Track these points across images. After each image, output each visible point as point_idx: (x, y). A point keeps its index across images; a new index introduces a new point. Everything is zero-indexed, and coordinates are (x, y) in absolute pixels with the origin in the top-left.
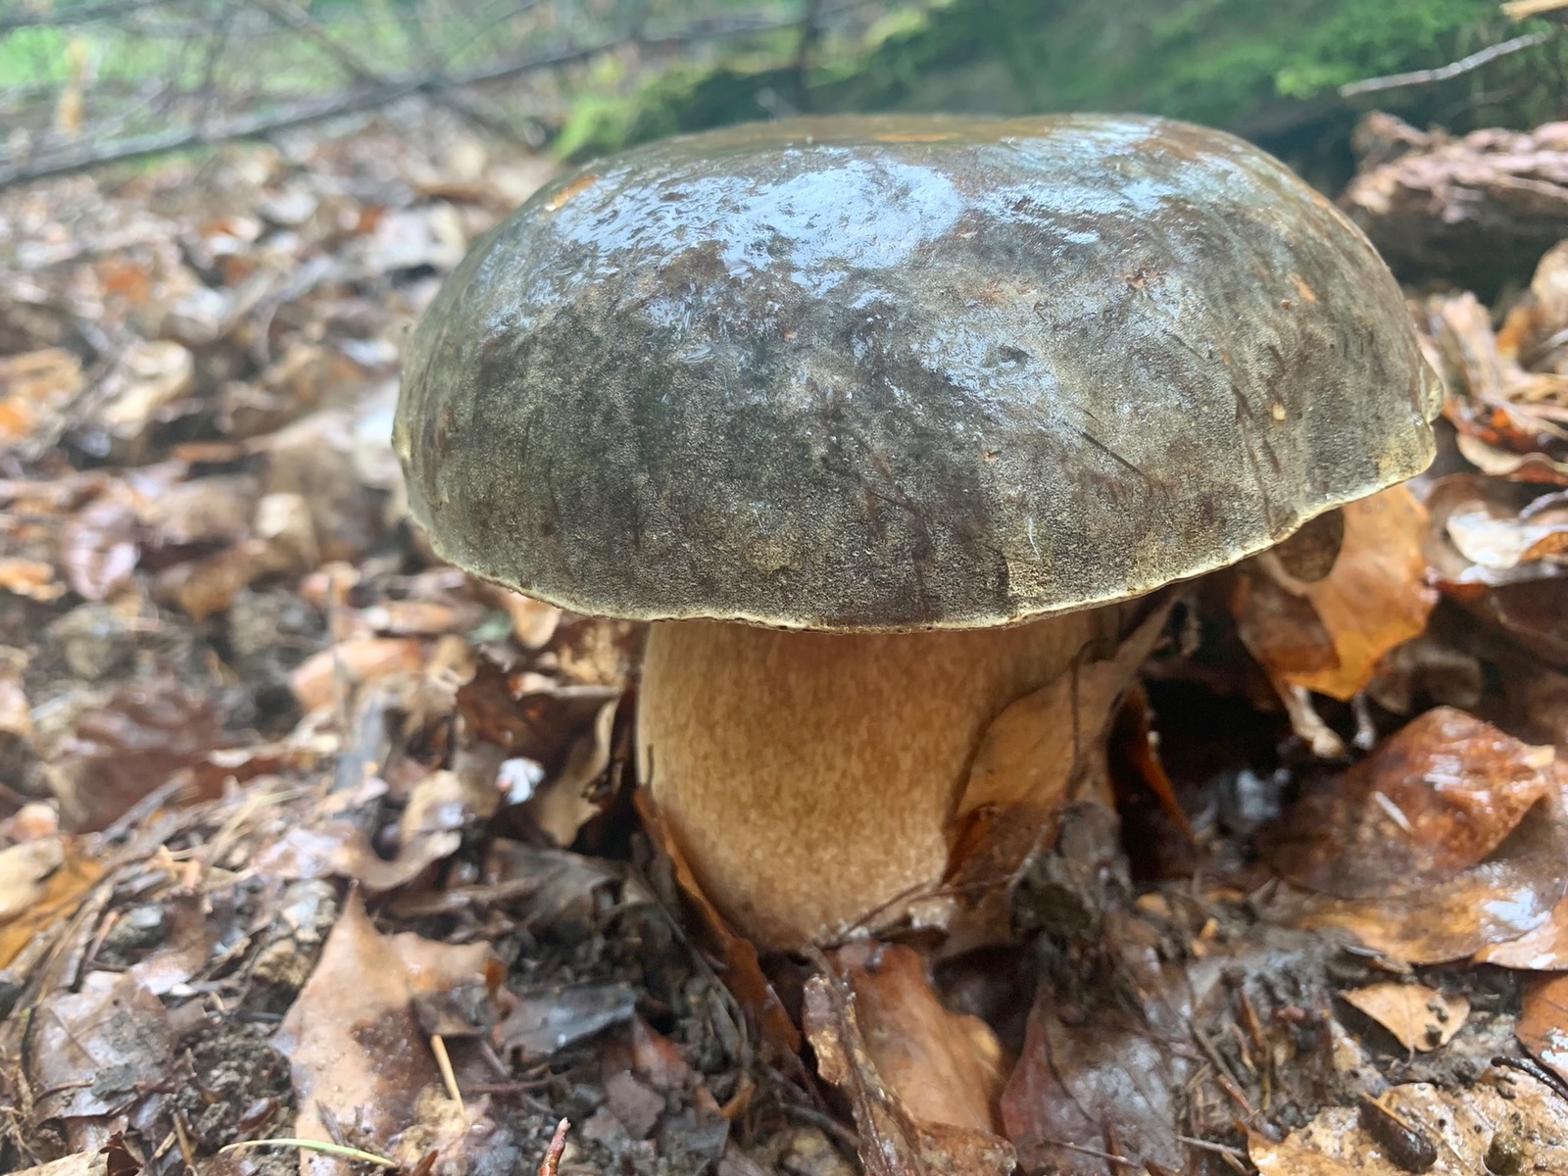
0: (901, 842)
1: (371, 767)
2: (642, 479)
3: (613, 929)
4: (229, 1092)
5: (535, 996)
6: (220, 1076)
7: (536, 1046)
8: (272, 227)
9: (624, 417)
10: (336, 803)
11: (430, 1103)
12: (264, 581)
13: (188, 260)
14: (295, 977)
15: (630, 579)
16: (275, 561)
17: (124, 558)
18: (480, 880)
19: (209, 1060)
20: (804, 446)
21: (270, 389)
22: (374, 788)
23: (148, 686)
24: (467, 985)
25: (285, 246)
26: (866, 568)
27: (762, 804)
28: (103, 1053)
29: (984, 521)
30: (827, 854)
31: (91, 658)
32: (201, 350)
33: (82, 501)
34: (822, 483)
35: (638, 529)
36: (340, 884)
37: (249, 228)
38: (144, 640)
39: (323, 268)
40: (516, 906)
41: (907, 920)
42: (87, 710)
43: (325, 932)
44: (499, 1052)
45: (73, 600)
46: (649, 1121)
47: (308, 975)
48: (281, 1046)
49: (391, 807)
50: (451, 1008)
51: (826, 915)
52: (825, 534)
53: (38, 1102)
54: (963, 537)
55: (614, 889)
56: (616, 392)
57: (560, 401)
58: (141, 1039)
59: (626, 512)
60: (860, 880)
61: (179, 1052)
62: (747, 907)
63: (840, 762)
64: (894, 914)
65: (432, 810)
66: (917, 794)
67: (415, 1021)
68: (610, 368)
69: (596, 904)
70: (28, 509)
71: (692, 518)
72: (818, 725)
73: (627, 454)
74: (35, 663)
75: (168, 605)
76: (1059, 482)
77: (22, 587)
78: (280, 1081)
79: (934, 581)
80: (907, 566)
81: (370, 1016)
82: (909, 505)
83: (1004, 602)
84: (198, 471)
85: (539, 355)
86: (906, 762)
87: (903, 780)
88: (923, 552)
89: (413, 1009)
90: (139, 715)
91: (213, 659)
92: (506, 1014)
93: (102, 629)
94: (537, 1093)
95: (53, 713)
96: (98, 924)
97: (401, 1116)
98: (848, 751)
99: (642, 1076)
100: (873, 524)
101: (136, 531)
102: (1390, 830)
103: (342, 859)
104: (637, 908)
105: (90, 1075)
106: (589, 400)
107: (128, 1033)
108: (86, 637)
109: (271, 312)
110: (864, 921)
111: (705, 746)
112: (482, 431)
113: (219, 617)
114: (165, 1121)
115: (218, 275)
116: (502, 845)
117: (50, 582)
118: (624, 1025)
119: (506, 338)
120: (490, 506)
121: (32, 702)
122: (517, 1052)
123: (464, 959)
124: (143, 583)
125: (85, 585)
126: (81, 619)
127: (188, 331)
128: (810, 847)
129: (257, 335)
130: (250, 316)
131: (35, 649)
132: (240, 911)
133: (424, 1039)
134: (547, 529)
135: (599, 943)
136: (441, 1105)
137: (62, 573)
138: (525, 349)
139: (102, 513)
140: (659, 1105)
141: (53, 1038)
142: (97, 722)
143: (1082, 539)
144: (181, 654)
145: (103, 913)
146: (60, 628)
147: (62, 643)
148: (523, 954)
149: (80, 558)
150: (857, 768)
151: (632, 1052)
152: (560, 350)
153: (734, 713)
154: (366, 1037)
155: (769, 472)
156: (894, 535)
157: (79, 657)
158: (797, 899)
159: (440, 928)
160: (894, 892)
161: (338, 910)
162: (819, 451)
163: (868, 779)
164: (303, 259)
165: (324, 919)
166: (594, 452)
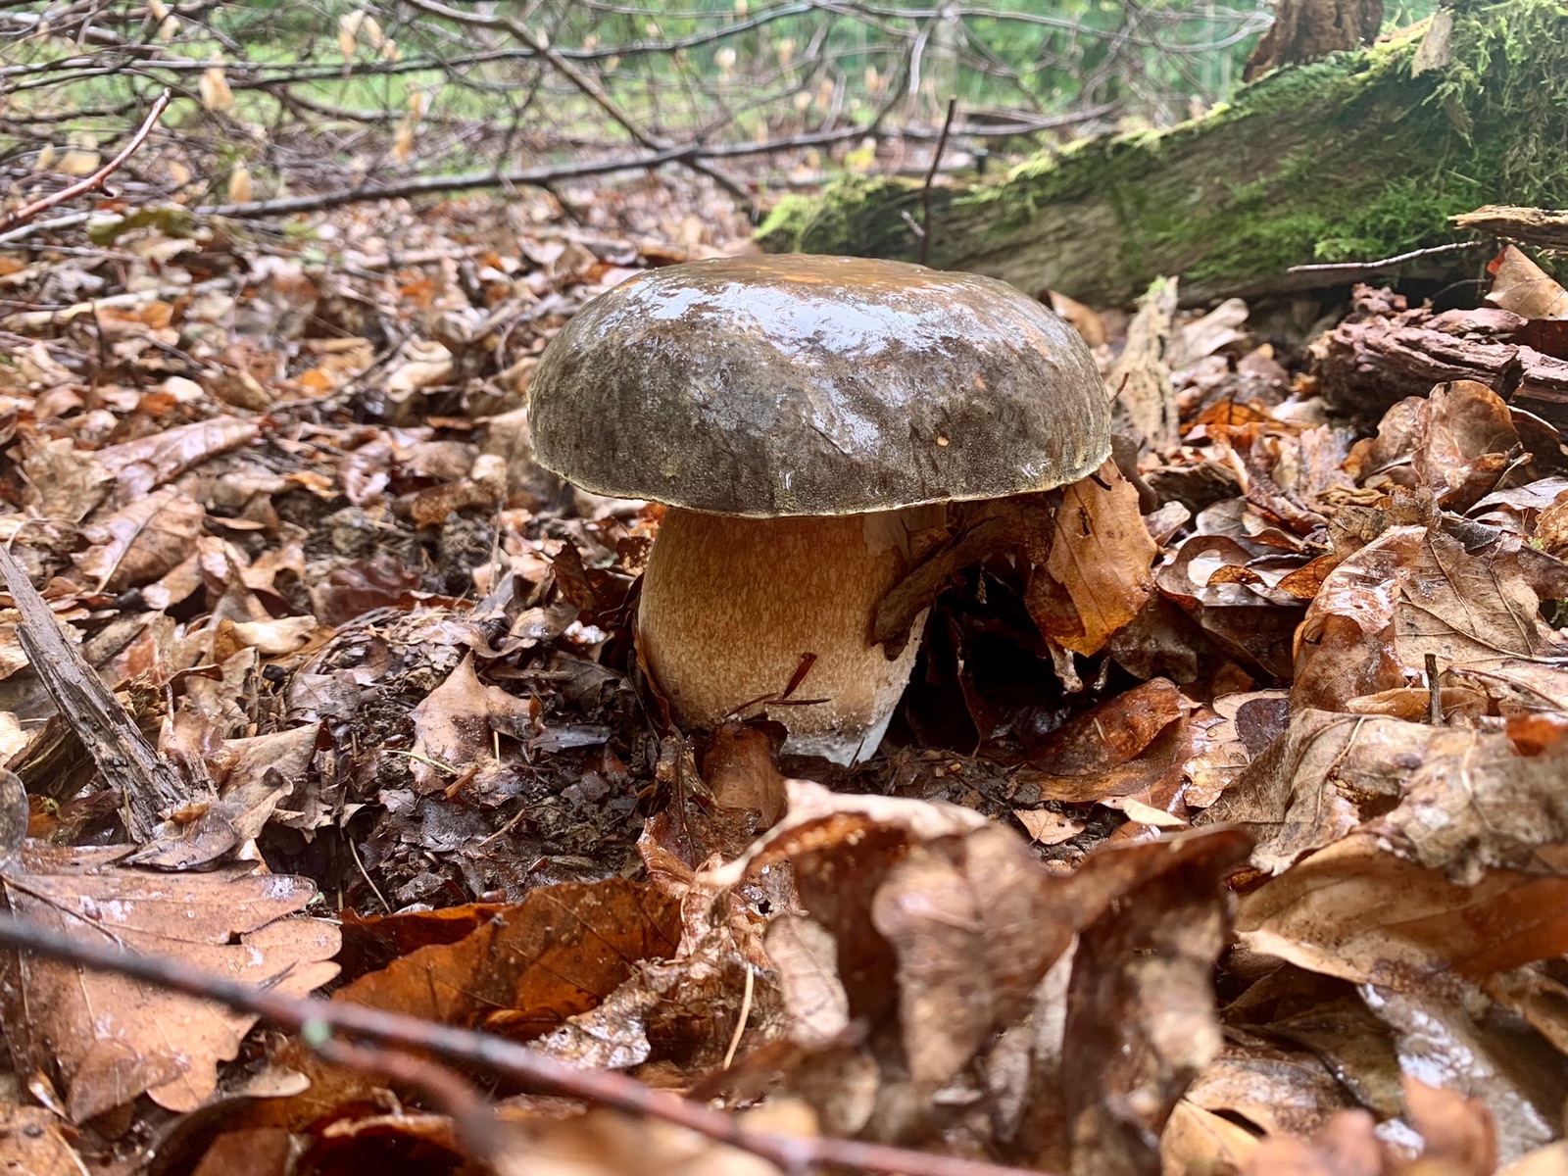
0: (760, 664)
1: (501, 606)
2: (619, 426)
3: (610, 706)
4: (382, 730)
5: (556, 726)
6: (379, 724)
7: (547, 748)
8: (530, 266)
9: (616, 396)
10: (477, 617)
11: (482, 754)
12: (469, 510)
13: (463, 282)
14: (428, 687)
15: (609, 474)
16: (477, 497)
17: (380, 480)
18: (546, 669)
19: (375, 716)
20: (689, 419)
21: (498, 383)
22: (499, 614)
23: (380, 560)
24: (521, 717)
25: (536, 280)
26: (710, 481)
27: (688, 630)
28: (325, 698)
29: (765, 466)
30: (719, 663)
31: (346, 541)
32: (459, 349)
33: (362, 440)
34: (694, 437)
35: (615, 450)
36: (463, 648)
37: (512, 264)
38: (384, 536)
39: (555, 301)
40: (561, 684)
41: (764, 715)
42: (340, 567)
43: (449, 670)
44: (529, 752)
45: (344, 502)
46: (599, 794)
47: (435, 687)
48: (413, 716)
49: (504, 627)
50: (509, 725)
51: (718, 702)
52: (693, 462)
53: (289, 713)
54: (755, 472)
55: (615, 683)
56: (614, 383)
57: (591, 385)
58: (343, 696)
59: (611, 442)
60: (736, 683)
61: (361, 709)
62: (677, 692)
63: (730, 611)
64: (756, 710)
65: (527, 627)
66: (771, 637)
67: (487, 725)
68: (615, 372)
69: (603, 690)
70: (323, 442)
71: (636, 447)
72: (720, 588)
73: (614, 413)
74: (312, 537)
75: (404, 516)
76: (803, 454)
77: (312, 487)
78: (409, 734)
79: (740, 492)
80: (728, 483)
81: (463, 715)
82: (732, 454)
83: (770, 506)
84: (441, 434)
85: (588, 363)
86: (766, 617)
87: (764, 628)
88: (736, 477)
89: (488, 718)
90: (370, 575)
91: (424, 552)
92: (539, 732)
93: (357, 523)
94: (543, 774)
95: (320, 567)
96: (329, 656)
97: (467, 757)
98: (734, 605)
99: (603, 775)
100: (714, 459)
101: (392, 464)
102: (1094, 738)
103: (468, 639)
104: (625, 693)
105: (316, 705)
106: (603, 386)
107: (338, 692)
108: (348, 526)
109: (510, 327)
110: (738, 710)
111: (664, 595)
112: (558, 396)
113: (435, 528)
114: (348, 737)
115: (479, 298)
116: (561, 653)
117: (329, 488)
118: (599, 747)
119: (577, 353)
120: (555, 433)
121: (307, 560)
122: (538, 750)
123: (521, 706)
124: (389, 498)
125: (351, 494)
126: (346, 514)
127: (452, 333)
128: (710, 658)
129: (499, 343)
130: (496, 330)
131: (313, 530)
132: (407, 664)
133: (490, 732)
134: (577, 447)
135: (600, 710)
136: (488, 759)
137: (339, 484)
138: (582, 360)
139: (371, 450)
140: (607, 789)
141: (299, 690)
142: (342, 574)
143: (812, 483)
144: (405, 547)
145: (334, 650)
146: (329, 519)
147: (331, 528)
148: (557, 708)
149: (352, 476)
150: (739, 616)
151: (600, 762)
152: (596, 361)
153: (680, 576)
154: (457, 722)
155: (673, 429)
156: (723, 467)
157: (339, 537)
158: (702, 689)
159: (515, 688)
160: (756, 696)
161: (460, 660)
162: (695, 422)
163: (743, 622)
164: (542, 295)
165: (451, 663)
166: (601, 411)
